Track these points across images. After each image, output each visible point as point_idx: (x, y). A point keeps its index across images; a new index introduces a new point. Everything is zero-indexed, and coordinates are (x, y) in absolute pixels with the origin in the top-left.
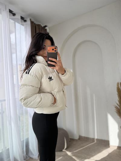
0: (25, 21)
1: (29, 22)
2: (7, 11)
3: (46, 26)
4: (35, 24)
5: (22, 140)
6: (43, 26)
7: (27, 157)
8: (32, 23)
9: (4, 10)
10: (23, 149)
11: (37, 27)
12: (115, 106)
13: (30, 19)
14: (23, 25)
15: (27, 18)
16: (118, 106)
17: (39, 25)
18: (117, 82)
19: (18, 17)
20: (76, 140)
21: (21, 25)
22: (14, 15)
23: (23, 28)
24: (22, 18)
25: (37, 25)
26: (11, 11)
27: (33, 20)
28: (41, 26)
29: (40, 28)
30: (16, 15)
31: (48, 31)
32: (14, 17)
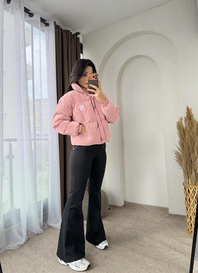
0: (47, 25)
1: (52, 27)
2: (22, 10)
3: (78, 33)
4: (61, 29)
5: (38, 200)
6: (73, 33)
7: (44, 226)
8: (57, 27)
9: (17, 9)
10: (39, 213)
11: (64, 34)
12: (176, 151)
13: (55, 22)
14: (43, 31)
15: (49, 21)
16: (179, 151)
17: (68, 32)
18: (180, 117)
19: (37, 18)
21: (42, 30)
22: (31, 15)
23: (43, 35)
24: (43, 20)
25: (64, 30)
26: (26, 10)
27: (58, 23)
28: (71, 33)
29: (70, 35)
30: (35, 16)
31: (81, 41)
32: (31, 19)
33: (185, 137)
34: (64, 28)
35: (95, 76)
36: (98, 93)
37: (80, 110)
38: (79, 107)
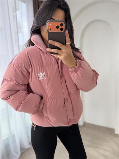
14: (24, 2)
35: (60, 26)
36: (65, 54)
37: (40, 79)
38: (38, 75)
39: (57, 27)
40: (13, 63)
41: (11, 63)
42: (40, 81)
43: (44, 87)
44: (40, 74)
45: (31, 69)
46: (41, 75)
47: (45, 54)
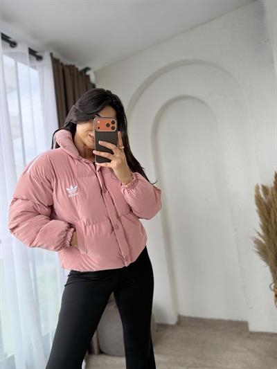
0: (39, 58)
1: (47, 61)
3: (87, 69)
4: (62, 64)
6: (80, 68)
8: (55, 62)
11: (67, 71)
12: (255, 238)
13: (51, 54)
14: (34, 67)
15: (43, 52)
16: (260, 239)
17: (72, 68)
18: (255, 184)
19: (22, 49)
20: (173, 326)
21: (31, 66)
22: (13, 44)
23: (34, 74)
24: (32, 52)
25: (66, 66)
26: (5, 38)
27: (56, 56)
28: (77, 69)
29: (75, 73)
30: (19, 46)
31: (93, 79)
32: (13, 50)
33: (270, 216)
34: (66, 62)
35: (110, 123)
36: (119, 160)
37: (69, 196)
38: (66, 190)
39: (108, 125)
40: (28, 172)
41: (25, 172)
42: (70, 199)
43: (77, 208)
44: (70, 188)
45: (55, 181)
46: (72, 190)
47: (76, 161)
